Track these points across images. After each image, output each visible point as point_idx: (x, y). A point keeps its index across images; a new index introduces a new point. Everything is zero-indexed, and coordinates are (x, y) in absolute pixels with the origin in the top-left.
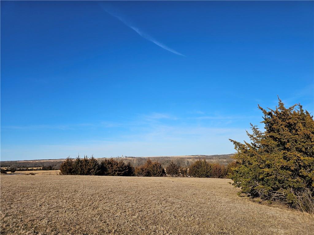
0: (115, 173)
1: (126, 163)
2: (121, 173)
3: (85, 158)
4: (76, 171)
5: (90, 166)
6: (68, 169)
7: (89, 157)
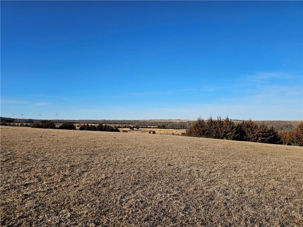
0: (257, 139)
1: (269, 127)
2: (265, 140)
3: (218, 119)
4: (210, 133)
5: (226, 129)
6: (202, 131)
7: (223, 118)
